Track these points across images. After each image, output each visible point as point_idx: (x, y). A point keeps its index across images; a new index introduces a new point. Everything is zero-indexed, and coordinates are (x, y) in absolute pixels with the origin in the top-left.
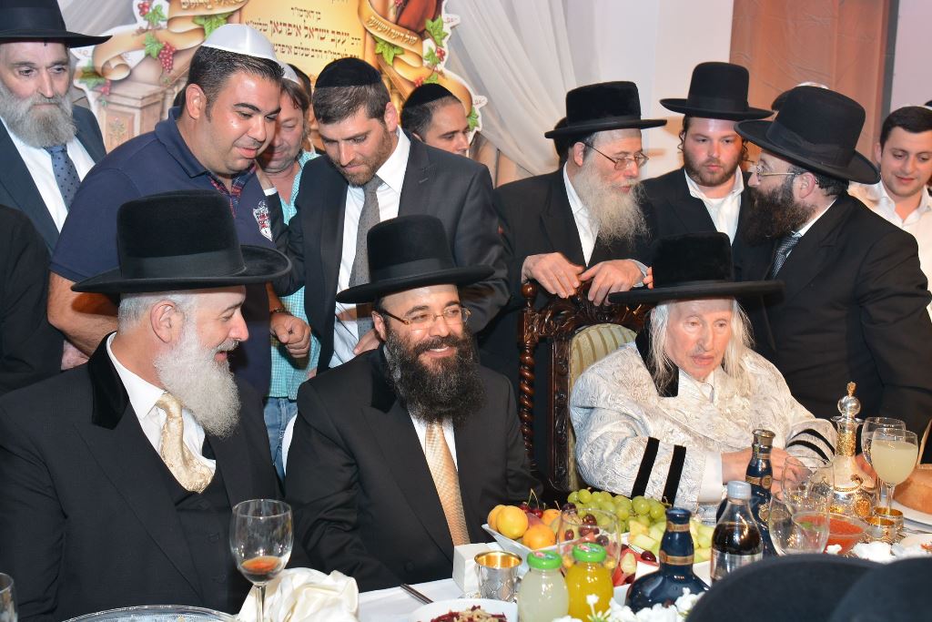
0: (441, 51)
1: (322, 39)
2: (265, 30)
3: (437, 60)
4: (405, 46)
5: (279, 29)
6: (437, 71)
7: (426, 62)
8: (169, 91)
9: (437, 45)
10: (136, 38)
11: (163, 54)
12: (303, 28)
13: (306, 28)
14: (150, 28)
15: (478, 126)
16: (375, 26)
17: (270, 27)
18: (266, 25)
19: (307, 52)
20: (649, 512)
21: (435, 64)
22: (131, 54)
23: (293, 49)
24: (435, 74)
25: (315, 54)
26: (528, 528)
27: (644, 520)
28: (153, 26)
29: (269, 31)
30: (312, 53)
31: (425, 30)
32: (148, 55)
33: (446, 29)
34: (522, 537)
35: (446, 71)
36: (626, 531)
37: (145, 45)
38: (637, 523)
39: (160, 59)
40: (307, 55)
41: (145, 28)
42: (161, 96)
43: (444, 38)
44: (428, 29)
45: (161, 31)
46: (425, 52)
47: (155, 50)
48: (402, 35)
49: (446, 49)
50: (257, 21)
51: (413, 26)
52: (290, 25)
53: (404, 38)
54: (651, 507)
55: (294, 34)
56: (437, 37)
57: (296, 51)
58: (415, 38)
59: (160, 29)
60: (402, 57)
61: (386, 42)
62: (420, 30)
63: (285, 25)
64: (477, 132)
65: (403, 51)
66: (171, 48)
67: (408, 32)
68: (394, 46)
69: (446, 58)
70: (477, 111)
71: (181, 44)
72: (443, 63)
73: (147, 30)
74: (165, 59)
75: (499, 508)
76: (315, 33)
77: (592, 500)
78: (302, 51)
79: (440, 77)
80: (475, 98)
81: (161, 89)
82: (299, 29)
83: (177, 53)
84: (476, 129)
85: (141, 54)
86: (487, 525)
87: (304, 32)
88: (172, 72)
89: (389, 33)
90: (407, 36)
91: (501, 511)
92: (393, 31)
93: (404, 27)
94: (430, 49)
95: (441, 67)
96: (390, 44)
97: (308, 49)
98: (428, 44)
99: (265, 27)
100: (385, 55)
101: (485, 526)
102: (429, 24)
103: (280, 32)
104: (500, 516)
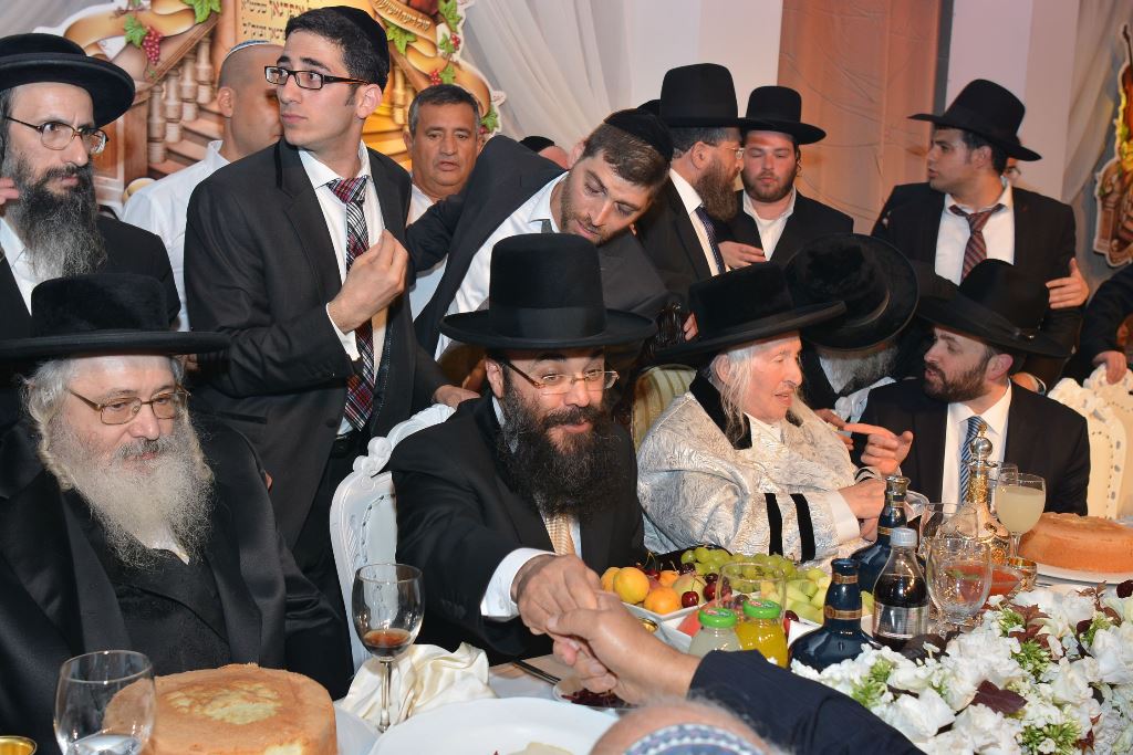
0: (455, 39)
2: (264, 12)
3: (451, 49)
4: (418, 32)
5: (281, 11)
6: (453, 62)
7: (441, 51)
8: (157, 88)
9: (451, 31)
10: (114, 21)
11: (147, 41)
14: (130, 8)
15: (497, 126)
16: (385, 7)
17: (269, 8)
18: (264, 6)
21: (450, 54)
22: (108, 41)
24: (450, 64)
26: (649, 591)
28: (134, 6)
29: (269, 13)
31: (438, 12)
32: (130, 43)
33: (461, 12)
35: (462, 62)
37: (125, 30)
39: (145, 47)
41: (124, 7)
42: (147, 95)
43: (458, 23)
44: (442, 11)
45: (144, 12)
46: (440, 39)
47: (137, 36)
48: (414, 18)
49: (461, 36)
51: (425, 8)
52: (292, 6)
53: (417, 22)
56: (451, 22)
58: (428, 23)
59: (142, 10)
60: (414, 45)
61: (398, 27)
62: (433, 12)
63: (286, 5)
65: (416, 38)
66: (157, 34)
67: (421, 15)
68: (406, 32)
69: (461, 46)
70: (496, 110)
71: (168, 29)
72: (459, 52)
73: (127, 11)
74: (151, 47)
79: (456, 69)
80: (493, 93)
81: (147, 86)
83: (164, 40)
84: (496, 130)
85: (121, 42)
88: (159, 64)
89: (399, 15)
90: (420, 20)
91: (616, 574)
92: (404, 14)
93: (416, 9)
94: (444, 35)
95: (456, 57)
96: (401, 29)
98: (442, 29)
99: (264, 9)
100: (397, 43)
102: (442, 6)
103: (281, 14)
104: (618, 579)
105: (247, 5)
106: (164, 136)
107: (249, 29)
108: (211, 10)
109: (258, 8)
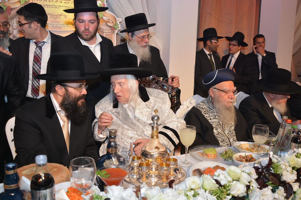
0: (104, 4)
1: (61, 2)
8: (11, 21)
9: (102, 2)
11: (7, 10)
15: (119, 28)
23: (51, 6)
25: (59, 7)
28: (3, 1)
30: (57, 7)
41: (1, 2)
45: (6, 3)
49: (106, 4)
55: (51, 1)
59: (6, 2)
64: (119, 30)
66: (10, 8)
70: (118, 23)
71: (13, 6)
76: (58, 1)
78: (54, 7)
80: (117, 19)
83: (12, 9)
84: (118, 29)
88: (11, 15)
94: (100, 4)
98: (99, 2)
106: (13, 33)
108: (25, 1)
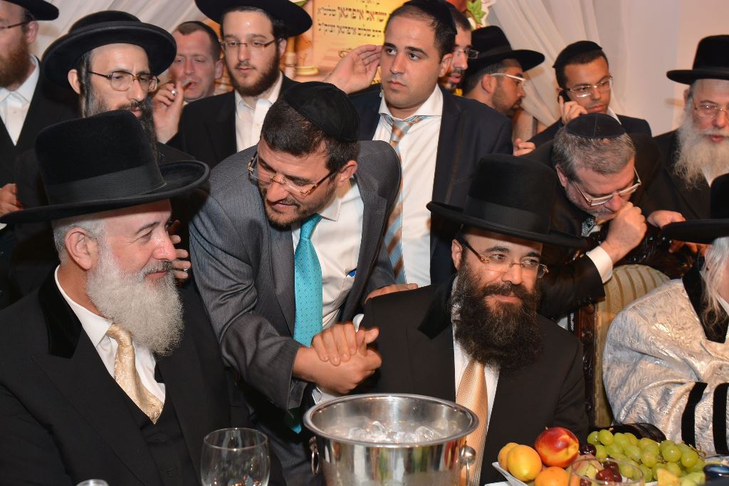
2: (334, 15)
5: (346, 13)
12: (365, 11)
13: (368, 12)
17: (338, 12)
18: (334, 10)
19: (369, 33)
20: (680, 460)
23: (357, 31)
25: (375, 34)
26: (542, 470)
27: (675, 468)
29: (337, 16)
30: (372, 33)
33: (484, 8)
34: (534, 480)
36: (654, 480)
38: (665, 472)
40: (369, 35)
44: (469, 9)
50: (327, 8)
52: (354, 10)
54: (682, 453)
55: (358, 18)
57: (360, 32)
63: (350, 10)
75: (511, 446)
76: (375, 16)
77: (614, 442)
78: (364, 32)
82: (361, 13)
86: (497, 463)
87: (366, 15)
91: (512, 449)
97: (369, 30)
99: (334, 13)
101: (496, 465)
102: (470, 5)
103: (346, 16)
104: (512, 455)
105: (322, 11)
107: (323, 28)
109: (330, 12)
